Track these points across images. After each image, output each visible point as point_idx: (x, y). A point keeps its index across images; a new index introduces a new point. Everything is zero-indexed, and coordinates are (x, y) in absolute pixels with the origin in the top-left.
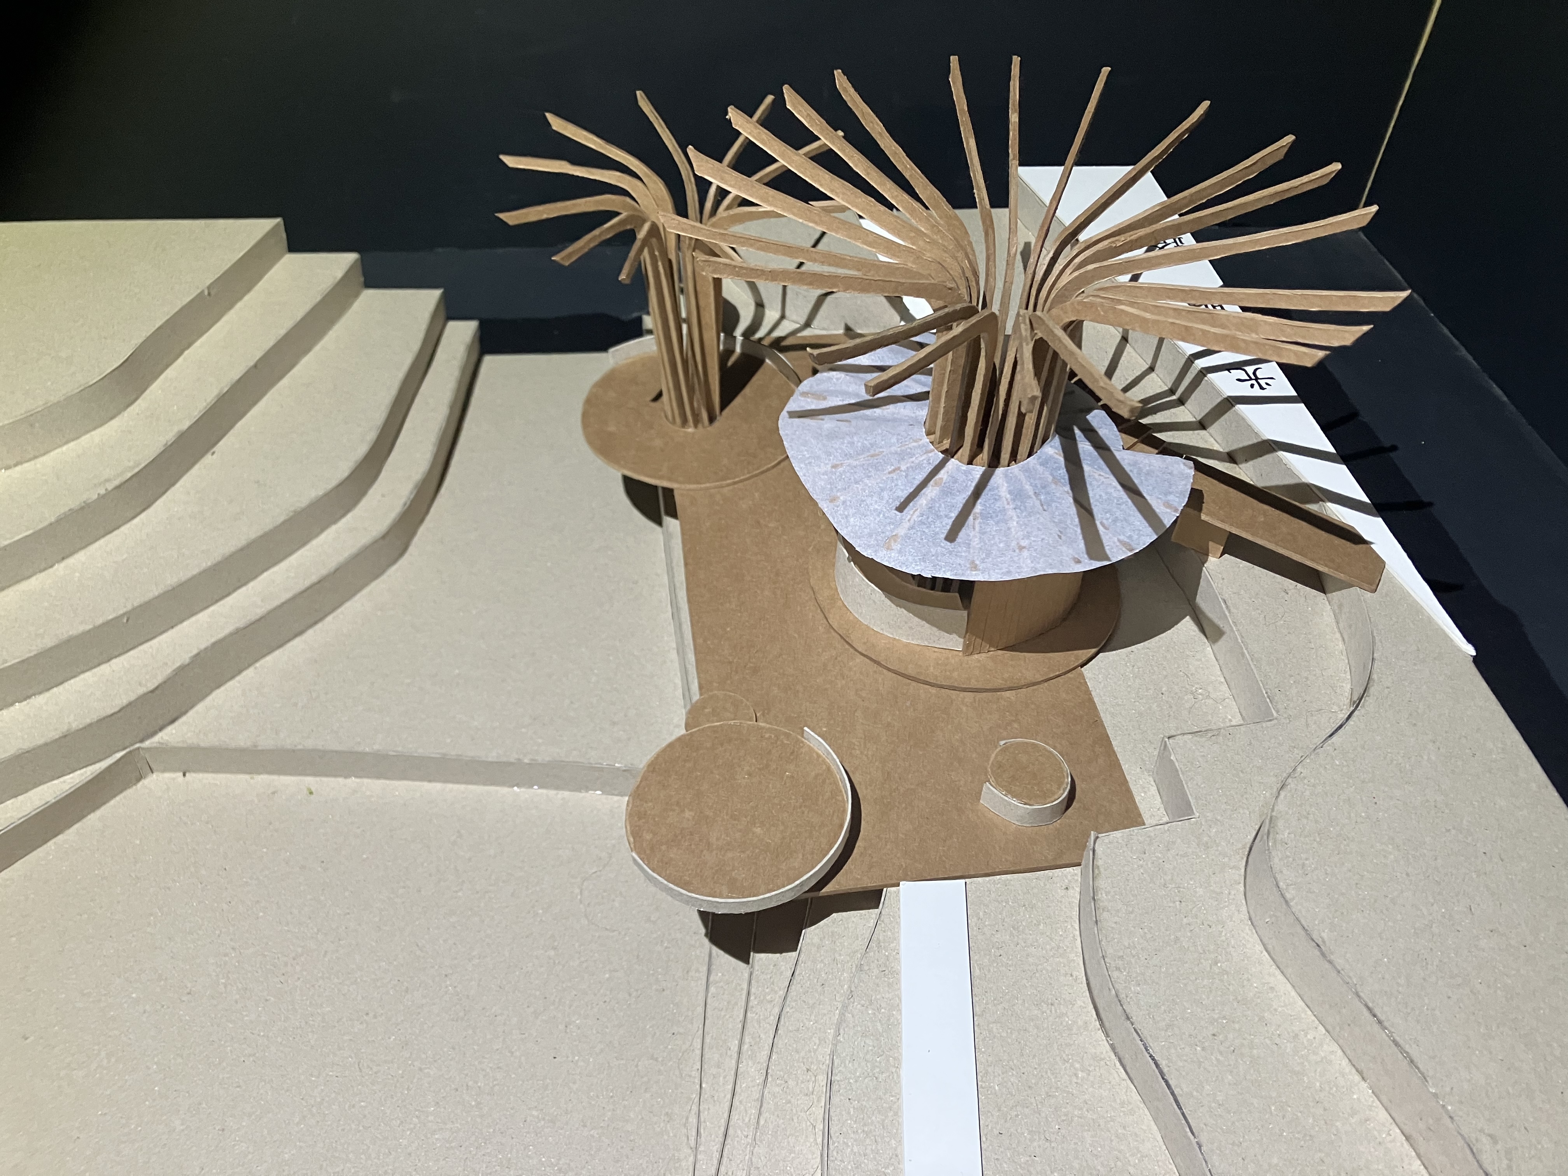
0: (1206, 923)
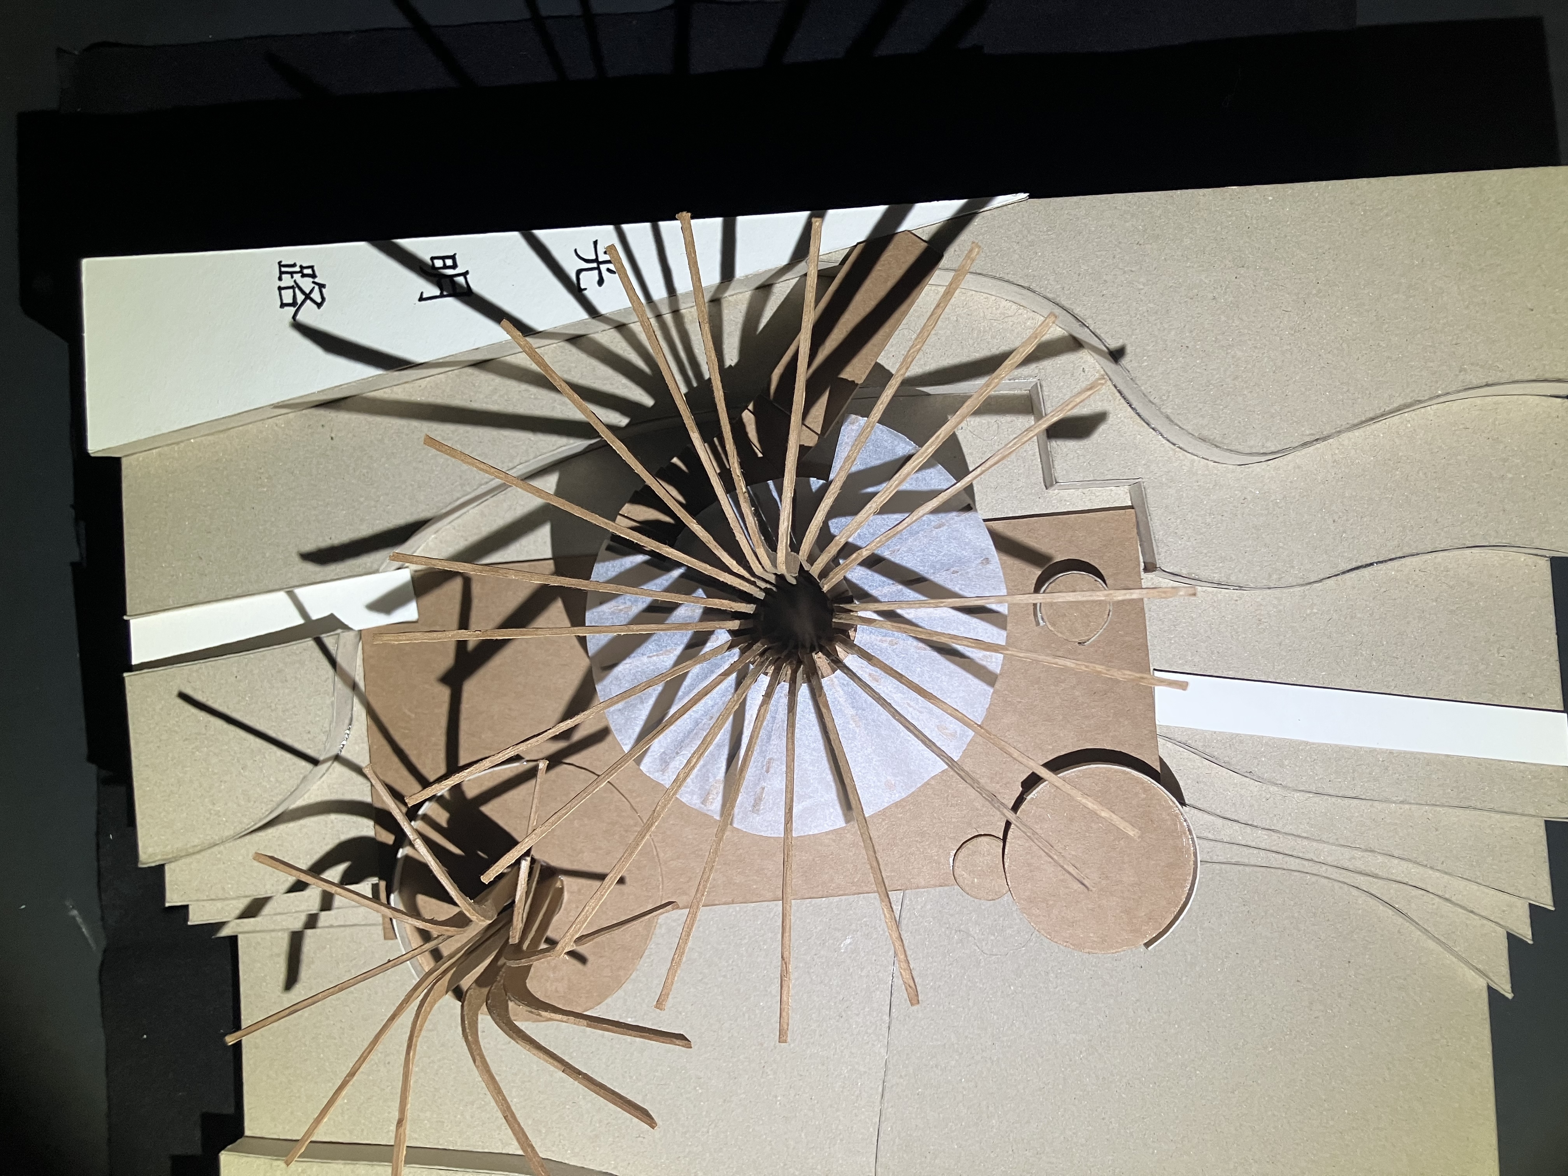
0: (1243, 502)
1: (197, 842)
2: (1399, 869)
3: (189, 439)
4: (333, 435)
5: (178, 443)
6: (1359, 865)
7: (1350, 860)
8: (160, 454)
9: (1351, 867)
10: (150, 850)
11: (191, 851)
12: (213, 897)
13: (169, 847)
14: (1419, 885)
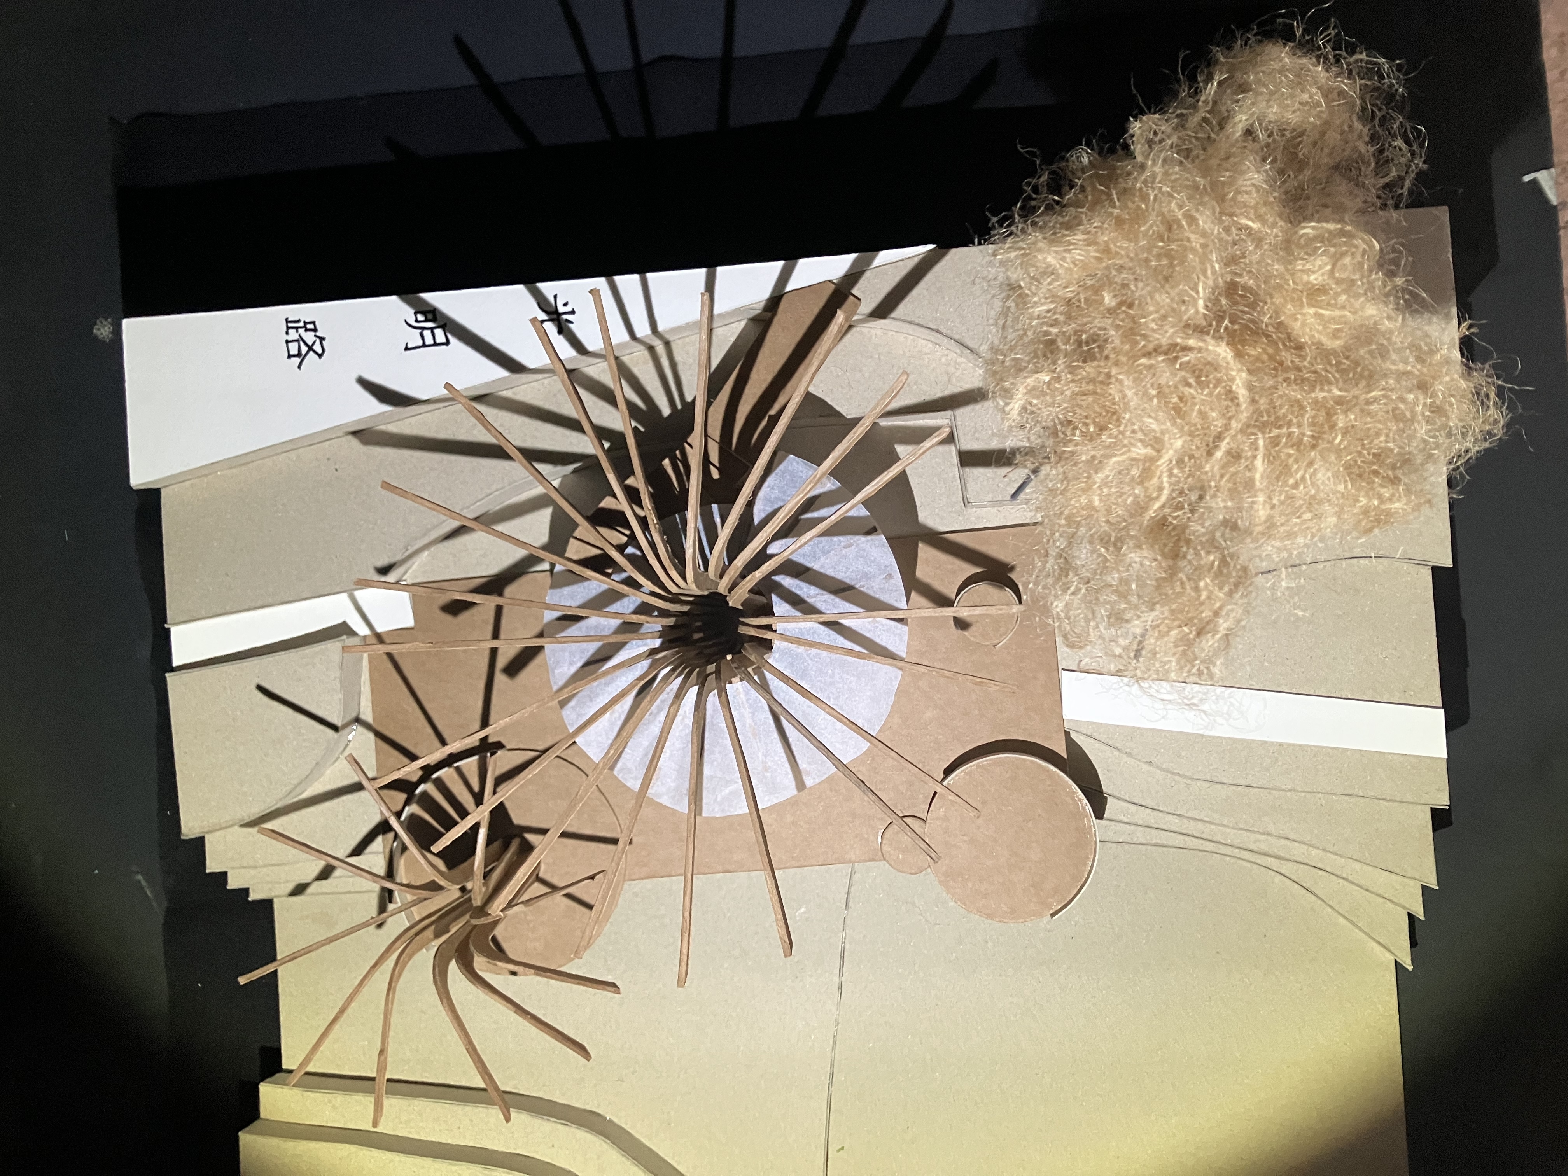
1: (228, 818)
2: (1298, 851)
3: (216, 472)
4: (337, 467)
5: (206, 476)
6: (1264, 847)
7: (1255, 842)
8: (192, 485)
9: (1256, 849)
10: (190, 824)
11: (224, 825)
12: (245, 865)
13: (206, 823)
14: (1320, 865)
